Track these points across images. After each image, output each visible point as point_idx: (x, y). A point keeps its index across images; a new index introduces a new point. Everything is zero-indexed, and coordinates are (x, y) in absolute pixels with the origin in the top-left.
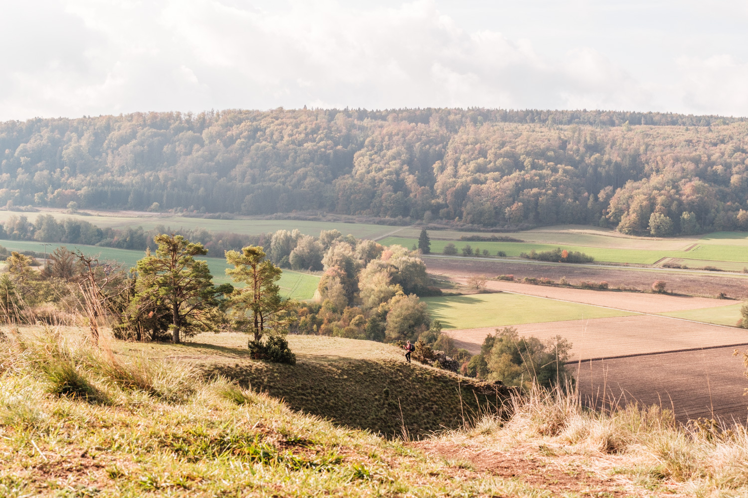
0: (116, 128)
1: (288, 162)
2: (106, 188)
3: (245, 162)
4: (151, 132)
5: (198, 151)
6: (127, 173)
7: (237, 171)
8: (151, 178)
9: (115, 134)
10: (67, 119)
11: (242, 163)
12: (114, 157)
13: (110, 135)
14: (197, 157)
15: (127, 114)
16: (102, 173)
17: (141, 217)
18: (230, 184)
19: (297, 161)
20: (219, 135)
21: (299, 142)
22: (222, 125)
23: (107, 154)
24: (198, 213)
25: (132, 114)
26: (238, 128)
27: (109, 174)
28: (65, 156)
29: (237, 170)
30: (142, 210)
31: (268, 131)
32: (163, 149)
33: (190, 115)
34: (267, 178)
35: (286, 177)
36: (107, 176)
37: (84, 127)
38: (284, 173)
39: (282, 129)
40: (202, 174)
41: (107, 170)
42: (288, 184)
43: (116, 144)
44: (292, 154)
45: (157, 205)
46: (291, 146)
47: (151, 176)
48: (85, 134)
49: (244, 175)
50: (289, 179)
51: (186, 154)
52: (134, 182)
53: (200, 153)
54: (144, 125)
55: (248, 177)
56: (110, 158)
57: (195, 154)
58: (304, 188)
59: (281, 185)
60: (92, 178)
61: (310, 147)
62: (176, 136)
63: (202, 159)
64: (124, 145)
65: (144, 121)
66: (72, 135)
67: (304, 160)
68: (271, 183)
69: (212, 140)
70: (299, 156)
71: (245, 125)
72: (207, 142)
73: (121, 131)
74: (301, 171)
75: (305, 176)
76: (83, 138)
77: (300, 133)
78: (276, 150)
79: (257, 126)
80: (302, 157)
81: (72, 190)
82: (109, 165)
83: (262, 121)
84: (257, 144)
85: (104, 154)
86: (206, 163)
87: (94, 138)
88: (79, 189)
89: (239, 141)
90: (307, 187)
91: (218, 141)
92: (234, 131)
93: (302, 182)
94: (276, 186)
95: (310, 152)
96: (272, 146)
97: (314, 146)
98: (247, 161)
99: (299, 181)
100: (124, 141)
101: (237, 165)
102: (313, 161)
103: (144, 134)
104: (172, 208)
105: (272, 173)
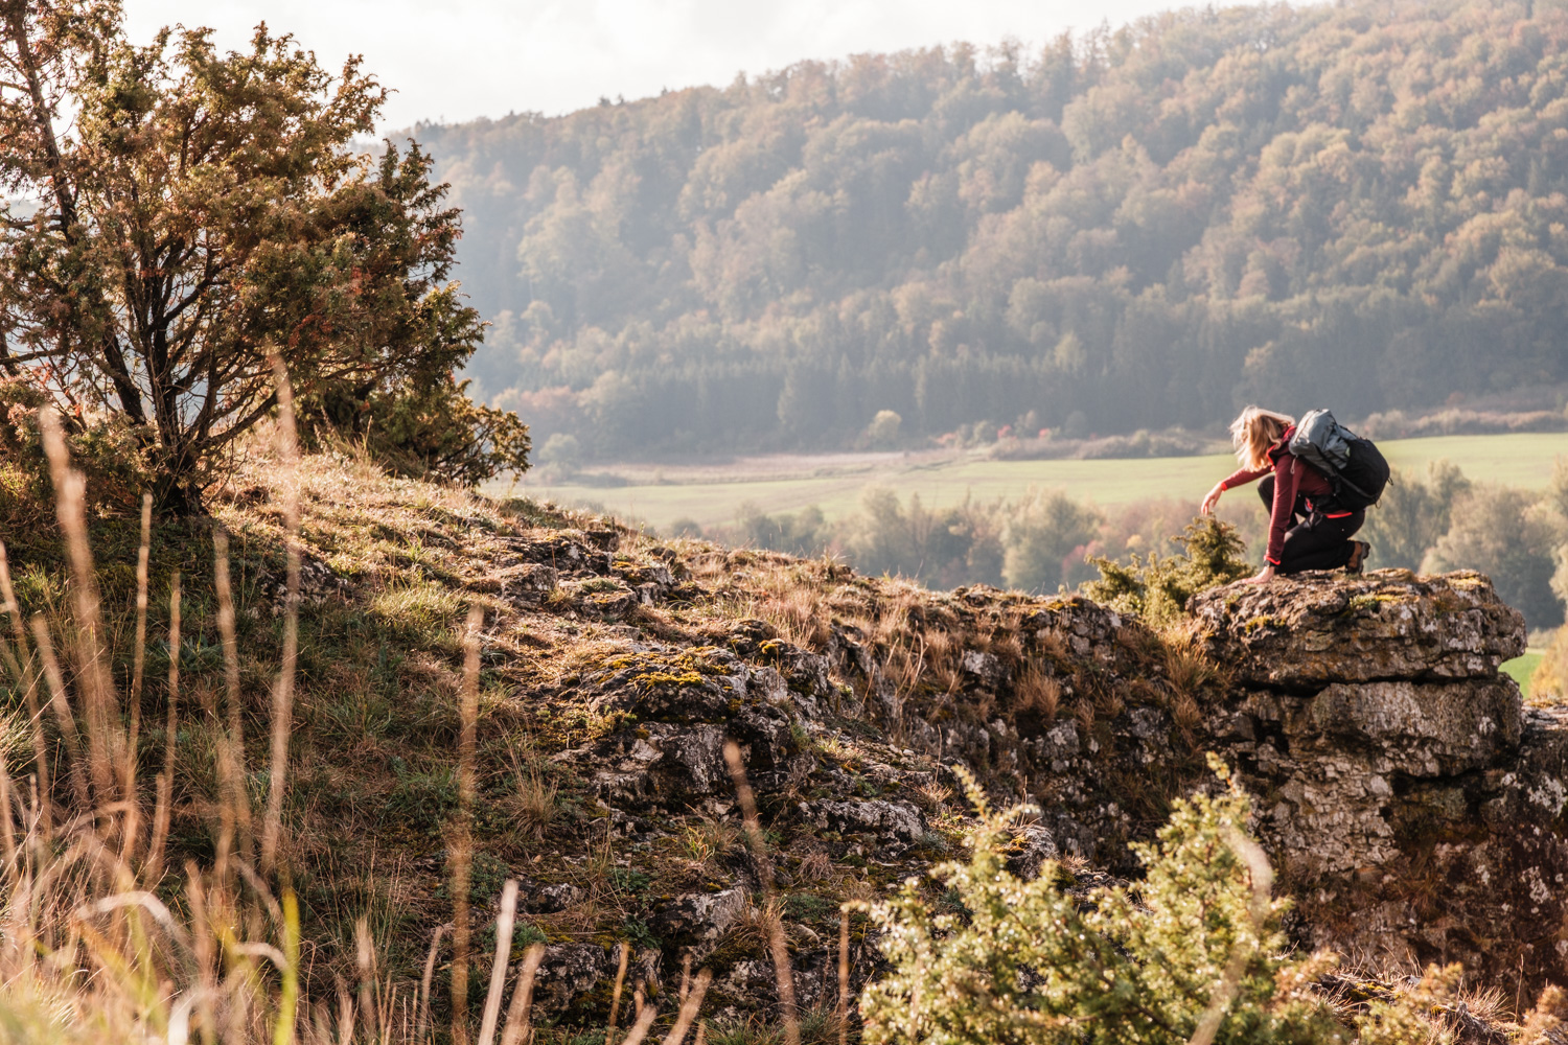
0: (724, 131)
1: (1420, 196)
2: (688, 371)
3: (1237, 214)
4: (860, 133)
5: (1045, 187)
6: (771, 306)
7: (1206, 258)
8: (865, 317)
9: (720, 157)
10: (539, 118)
11: (1226, 219)
12: (719, 248)
13: (701, 161)
14: (1046, 214)
15: (762, 72)
16: (673, 314)
17: (830, 474)
18: (1179, 309)
19: (1456, 188)
20: (1130, 119)
21: (1458, 110)
22: (1140, 79)
23: (692, 239)
24: (1055, 438)
25: (784, 73)
26: (1202, 80)
27: (703, 314)
28: (529, 260)
29: (1209, 249)
30: (835, 446)
31: (1327, 81)
32: (907, 196)
33: (1010, 52)
34: (1330, 272)
35: (1411, 259)
36: (691, 325)
37: (602, 141)
38: (1405, 246)
39: (1386, 67)
40: (1065, 281)
41: (693, 301)
42: (1420, 285)
43: (724, 196)
44: (1432, 164)
45: (889, 421)
46: (1427, 133)
47: (864, 306)
48: (607, 169)
49: (1234, 269)
50: (1425, 265)
51: (1002, 206)
52: (797, 335)
53: (1055, 195)
54: (829, 111)
55: (1253, 274)
56: (701, 254)
57: (1034, 204)
58: (1492, 296)
59: (1392, 293)
60: (634, 337)
61: (1505, 129)
62: (959, 141)
63: (1063, 220)
64: (756, 196)
65: (832, 92)
66: (555, 175)
67: (1485, 184)
68: (1348, 292)
69: (1103, 137)
70: (1462, 169)
71: (1234, 66)
72: (1082, 151)
73: (741, 142)
74: (1471, 231)
75: (1490, 248)
76: (597, 182)
77: (1462, 75)
78: (1362, 154)
79: (1281, 65)
80: (1474, 170)
81: (560, 391)
82: (699, 280)
83: (1303, 44)
84: (1286, 136)
85: (679, 239)
86: (1081, 233)
87: (637, 180)
88: (584, 384)
89: (1210, 133)
90: (1501, 291)
91: (1127, 142)
92: (1190, 94)
93: (1478, 274)
94: (1372, 300)
95: (1505, 151)
96: (1346, 139)
97: (1524, 120)
98: (1247, 207)
99: (1466, 271)
100: (755, 176)
101: (1208, 231)
102: (1524, 186)
103: (829, 146)
104: (952, 428)
105: (1350, 249)
